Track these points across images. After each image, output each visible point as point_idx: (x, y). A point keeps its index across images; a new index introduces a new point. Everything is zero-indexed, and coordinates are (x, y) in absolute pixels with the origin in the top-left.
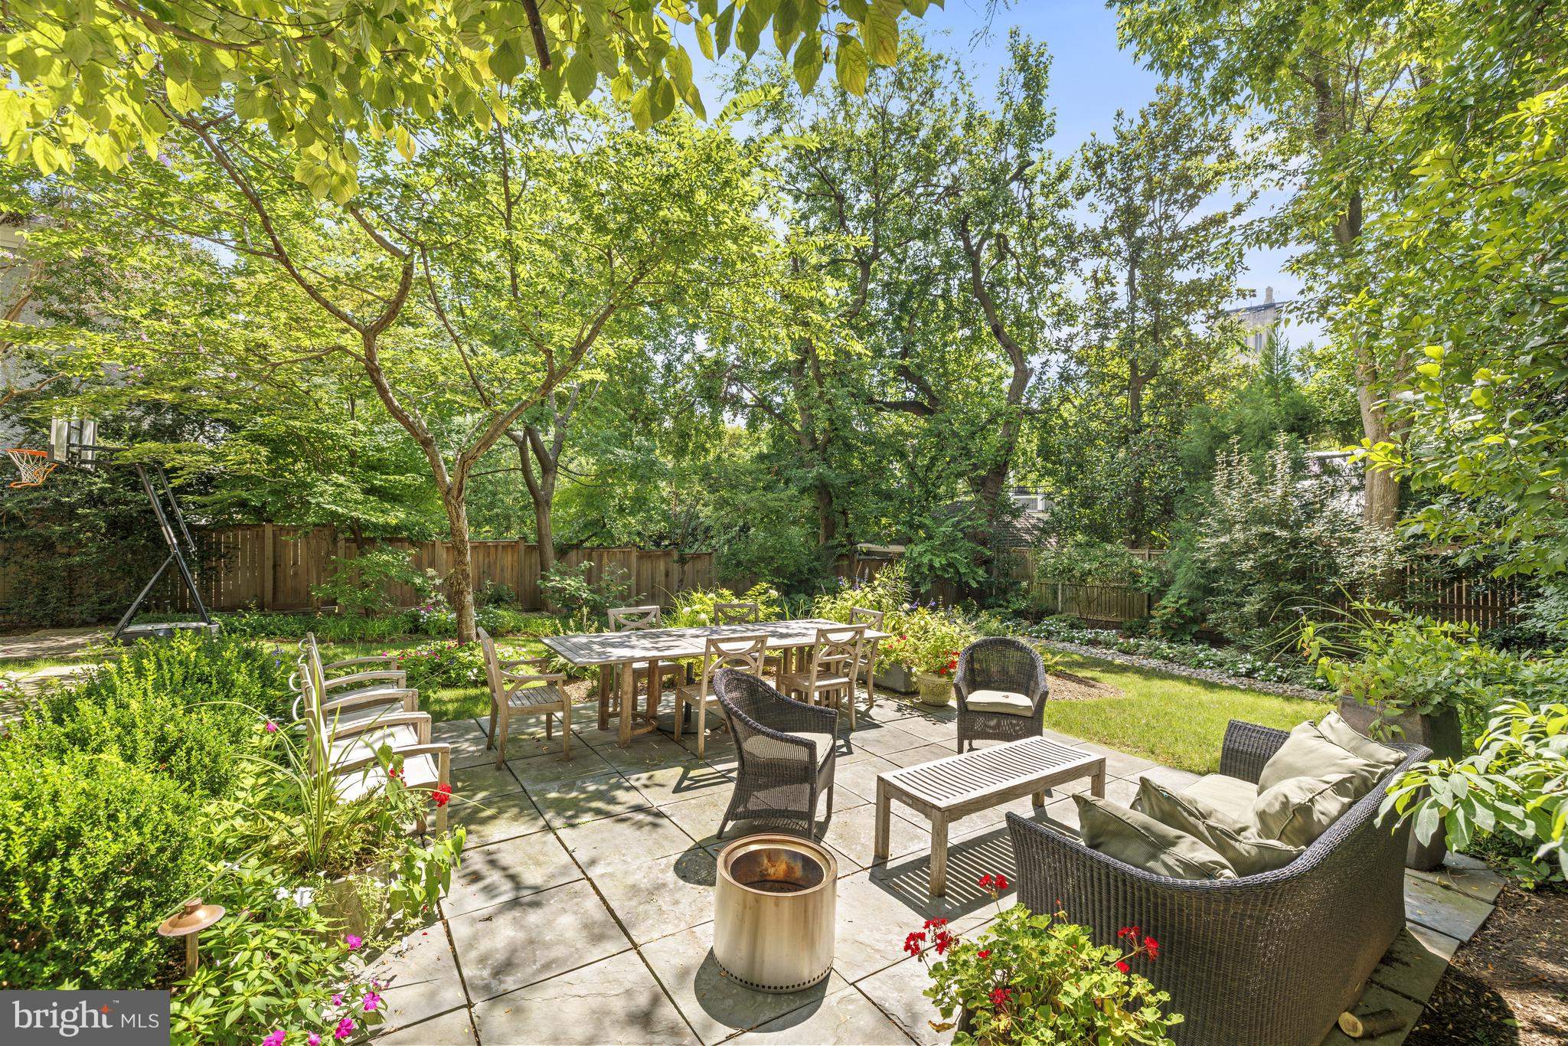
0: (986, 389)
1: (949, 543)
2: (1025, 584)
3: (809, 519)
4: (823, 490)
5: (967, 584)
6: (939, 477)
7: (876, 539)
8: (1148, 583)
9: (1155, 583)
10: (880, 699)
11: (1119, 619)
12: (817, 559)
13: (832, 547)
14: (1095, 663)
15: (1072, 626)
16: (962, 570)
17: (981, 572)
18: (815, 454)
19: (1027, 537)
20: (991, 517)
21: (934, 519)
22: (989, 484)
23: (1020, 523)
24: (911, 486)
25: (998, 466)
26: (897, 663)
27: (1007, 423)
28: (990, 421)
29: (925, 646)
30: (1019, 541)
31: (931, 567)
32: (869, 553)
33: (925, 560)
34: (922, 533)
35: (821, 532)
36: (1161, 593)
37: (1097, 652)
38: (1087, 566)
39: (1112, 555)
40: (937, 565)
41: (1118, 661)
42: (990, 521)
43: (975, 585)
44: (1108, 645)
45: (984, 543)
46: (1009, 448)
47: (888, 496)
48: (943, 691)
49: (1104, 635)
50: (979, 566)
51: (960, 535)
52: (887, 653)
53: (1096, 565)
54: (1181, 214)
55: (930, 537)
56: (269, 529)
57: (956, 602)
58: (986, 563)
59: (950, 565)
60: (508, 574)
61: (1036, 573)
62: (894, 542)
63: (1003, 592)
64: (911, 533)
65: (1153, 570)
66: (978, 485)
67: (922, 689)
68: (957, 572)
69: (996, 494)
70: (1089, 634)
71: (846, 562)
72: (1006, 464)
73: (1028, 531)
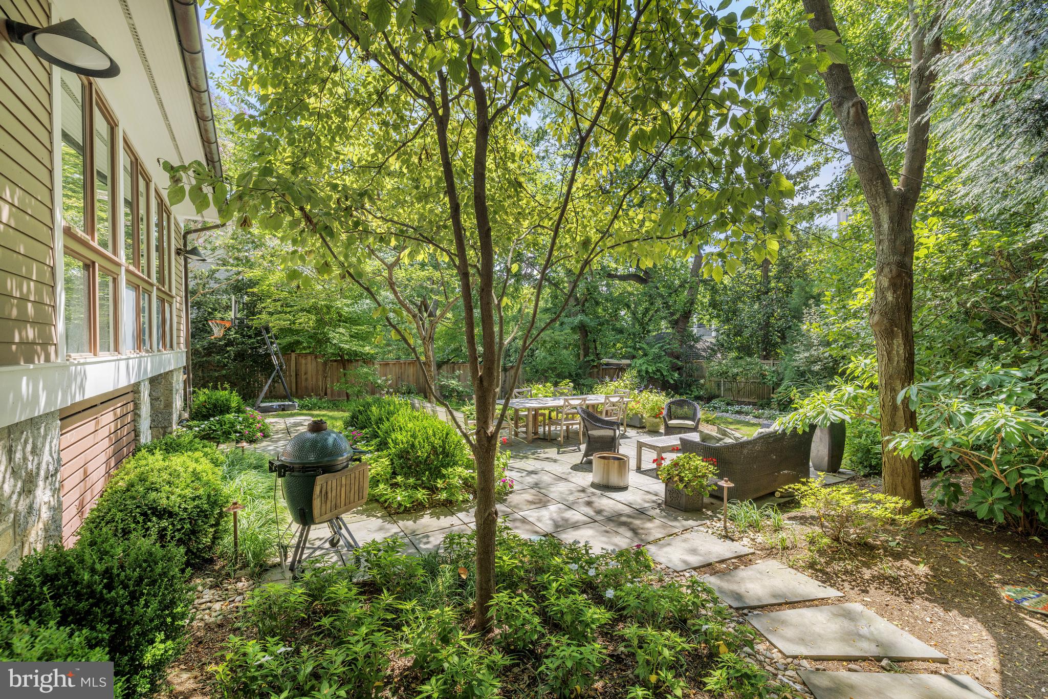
0: (678, 266)
1: (657, 358)
2: (702, 381)
3: (575, 346)
4: (582, 329)
5: (668, 381)
6: (650, 320)
7: (613, 356)
8: (771, 379)
9: (775, 379)
10: (629, 430)
11: (756, 400)
12: (580, 368)
13: (588, 361)
14: (739, 422)
15: (728, 404)
16: (665, 373)
17: (676, 375)
18: (578, 308)
19: (704, 354)
20: (682, 342)
21: (648, 344)
22: (680, 323)
23: (699, 345)
24: (633, 325)
25: (686, 313)
26: (636, 414)
27: (691, 288)
28: (680, 286)
29: (648, 406)
30: (698, 356)
31: (647, 372)
32: (607, 364)
33: (644, 368)
34: (640, 352)
35: (582, 352)
36: (778, 385)
37: (741, 417)
38: (735, 370)
39: (750, 364)
40: (650, 371)
41: (752, 422)
42: (681, 345)
43: (672, 382)
44: (747, 414)
45: (678, 358)
46: (692, 302)
47: (621, 331)
48: (658, 425)
49: (746, 408)
50: (675, 371)
51: (663, 353)
52: (631, 410)
53: (741, 370)
54: (792, 165)
55: (645, 355)
56: (293, 355)
57: (663, 389)
58: (679, 369)
59: (658, 370)
60: (411, 378)
61: (707, 374)
62: (624, 357)
63: (689, 386)
64: (635, 353)
65: (774, 372)
66: (674, 324)
67: (648, 425)
68: (662, 374)
69: (685, 330)
70: (737, 408)
71: (596, 370)
72: (690, 312)
73: (704, 350)
